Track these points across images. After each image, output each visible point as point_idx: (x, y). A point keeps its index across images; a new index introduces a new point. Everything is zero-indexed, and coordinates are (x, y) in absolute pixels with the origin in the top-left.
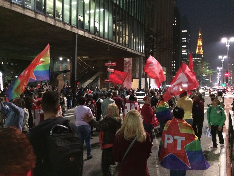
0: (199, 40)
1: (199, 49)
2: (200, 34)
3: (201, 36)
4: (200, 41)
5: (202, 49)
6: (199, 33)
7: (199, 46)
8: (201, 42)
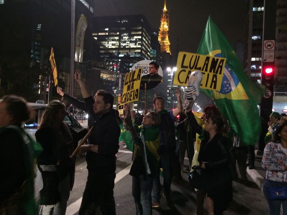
0: (163, 19)
1: (163, 39)
2: (165, 9)
3: (166, 12)
4: (166, 23)
5: (167, 38)
6: (164, 7)
7: (163, 33)
8: (166, 25)
